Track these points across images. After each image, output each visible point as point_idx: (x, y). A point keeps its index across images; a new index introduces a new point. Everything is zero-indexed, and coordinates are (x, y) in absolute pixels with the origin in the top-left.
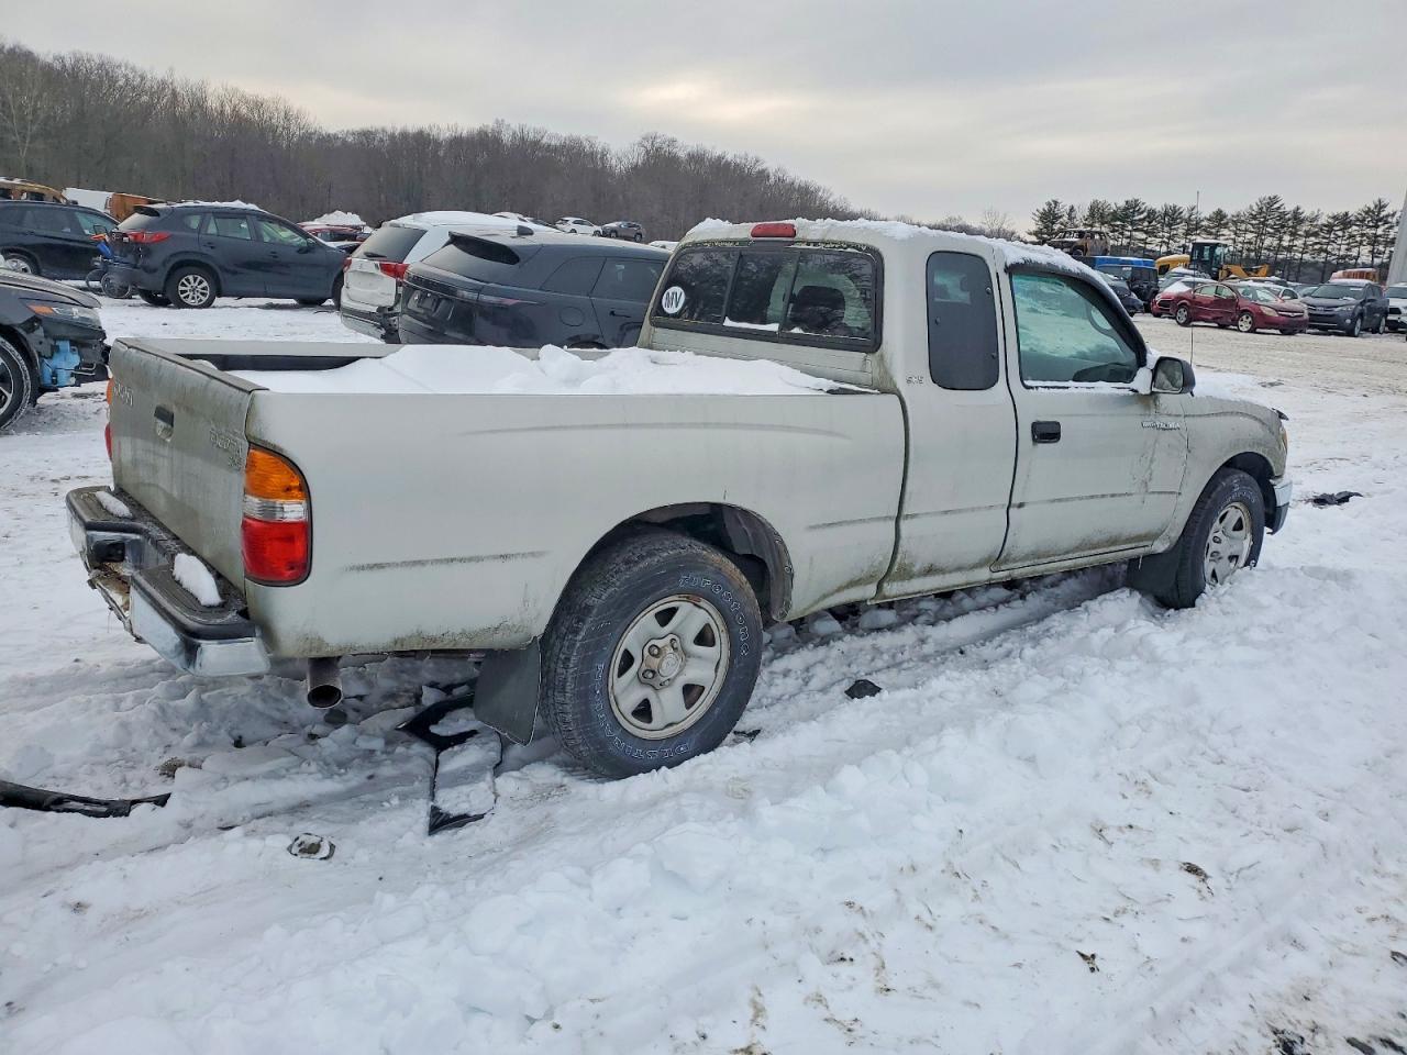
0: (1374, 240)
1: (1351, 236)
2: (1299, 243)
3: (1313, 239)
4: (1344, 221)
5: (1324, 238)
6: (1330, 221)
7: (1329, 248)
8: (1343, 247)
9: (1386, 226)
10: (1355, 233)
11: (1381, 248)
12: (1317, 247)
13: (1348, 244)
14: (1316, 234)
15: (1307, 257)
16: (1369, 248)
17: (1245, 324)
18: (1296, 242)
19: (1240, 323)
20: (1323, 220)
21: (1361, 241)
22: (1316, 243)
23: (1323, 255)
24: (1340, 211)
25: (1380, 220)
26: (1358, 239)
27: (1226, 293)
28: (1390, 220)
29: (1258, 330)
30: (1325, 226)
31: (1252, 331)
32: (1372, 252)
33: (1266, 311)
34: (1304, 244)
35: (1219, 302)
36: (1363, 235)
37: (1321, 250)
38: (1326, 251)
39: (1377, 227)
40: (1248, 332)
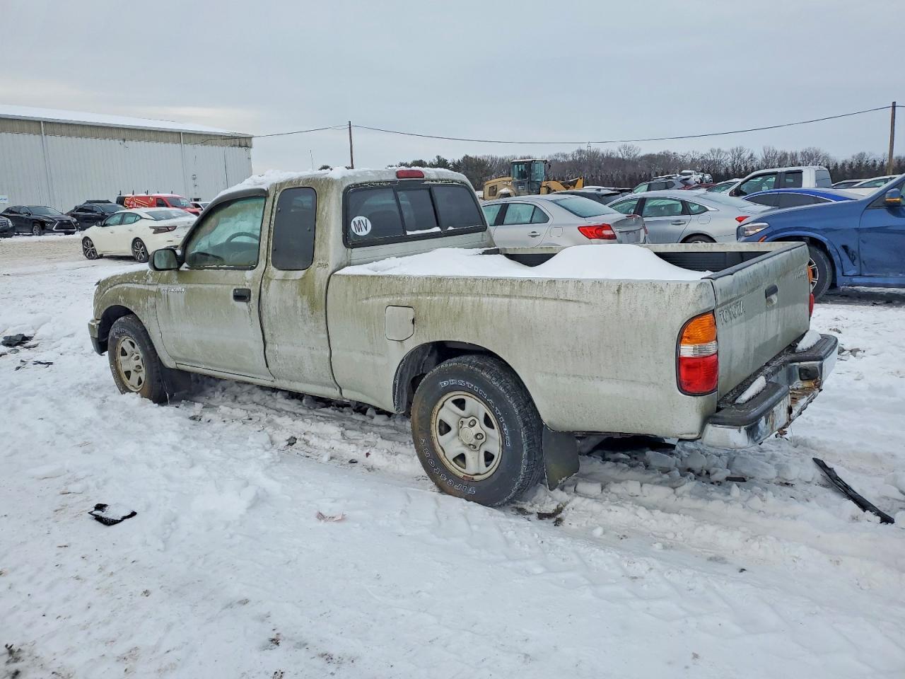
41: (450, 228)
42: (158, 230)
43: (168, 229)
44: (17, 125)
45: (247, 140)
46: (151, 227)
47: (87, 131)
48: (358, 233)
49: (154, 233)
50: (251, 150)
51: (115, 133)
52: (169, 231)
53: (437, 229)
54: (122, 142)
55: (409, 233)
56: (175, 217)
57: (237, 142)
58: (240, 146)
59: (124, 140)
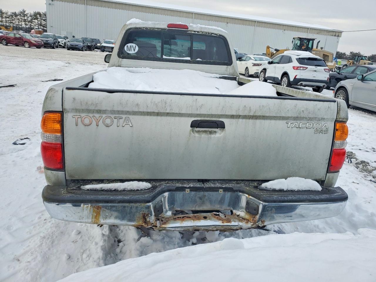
0: (25, 21)
1: (18, 19)
2: (4, 20)
3: (8, 19)
4: (15, 15)
5: (11, 19)
6: (11, 14)
7: (13, 22)
8: (17, 22)
9: (27, 17)
10: (19, 18)
11: (27, 23)
12: (9, 21)
13: (18, 21)
14: (8, 18)
15: (7, 24)
16: (24, 23)
17: (27, 45)
18: (3, 20)
19: (25, 45)
20: (9, 14)
21: (21, 21)
22: (9, 20)
23: (12, 24)
24: (14, 11)
25: (25, 15)
26: (20, 20)
27: (18, 36)
28: (27, 15)
29: (31, 47)
30: (11, 15)
31: (29, 47)
32: (25, 24)
33: (32, 41)
34: (6, 20)
35: (16, 38)
36: (21, 19)
37: (11, 23)
38: (12, 23)
39: (24, 17)
40: (28, 47)
41: (199, 59)
42: (255, 65)
43: (258, 65)
44: (248, 22)
45: (340, 33)
46: (252, 63)
47: (271, 25)
48: (128, 52)
49: (253, 66)
50: (340, 38)
51: (281, 27)
52: (258, 66)
53: (189, 58)
54: (283, 31)
55: (164, 57)
56: (264, 61)
57: (334, 33)
58: (335, 36)
59: (284, 30)
